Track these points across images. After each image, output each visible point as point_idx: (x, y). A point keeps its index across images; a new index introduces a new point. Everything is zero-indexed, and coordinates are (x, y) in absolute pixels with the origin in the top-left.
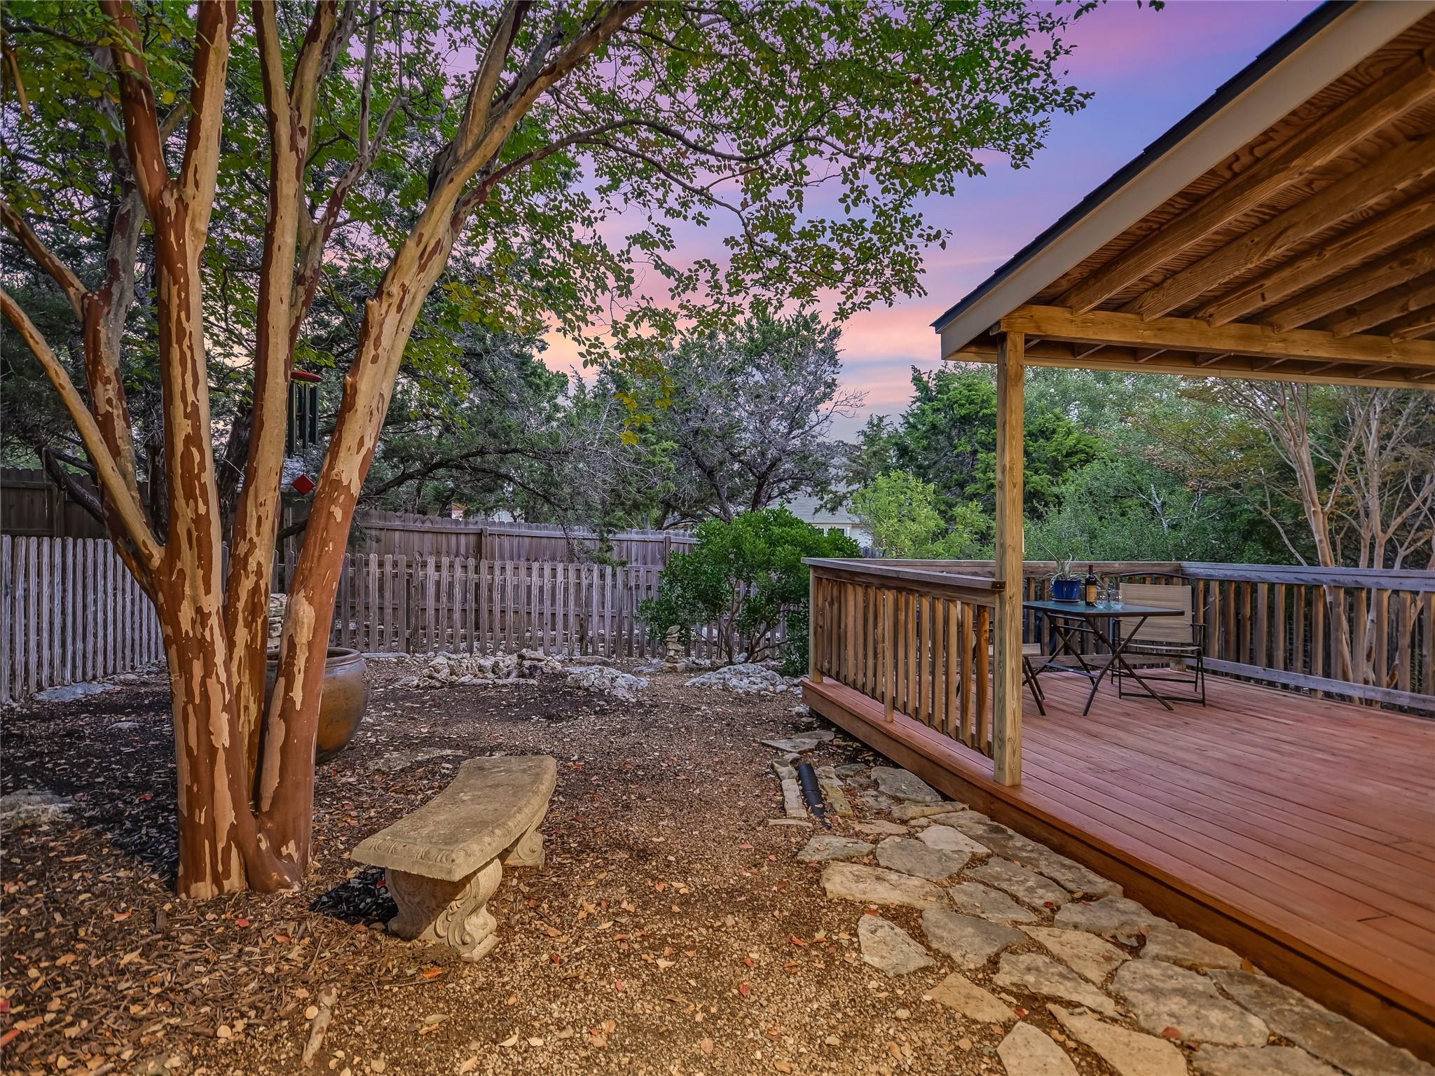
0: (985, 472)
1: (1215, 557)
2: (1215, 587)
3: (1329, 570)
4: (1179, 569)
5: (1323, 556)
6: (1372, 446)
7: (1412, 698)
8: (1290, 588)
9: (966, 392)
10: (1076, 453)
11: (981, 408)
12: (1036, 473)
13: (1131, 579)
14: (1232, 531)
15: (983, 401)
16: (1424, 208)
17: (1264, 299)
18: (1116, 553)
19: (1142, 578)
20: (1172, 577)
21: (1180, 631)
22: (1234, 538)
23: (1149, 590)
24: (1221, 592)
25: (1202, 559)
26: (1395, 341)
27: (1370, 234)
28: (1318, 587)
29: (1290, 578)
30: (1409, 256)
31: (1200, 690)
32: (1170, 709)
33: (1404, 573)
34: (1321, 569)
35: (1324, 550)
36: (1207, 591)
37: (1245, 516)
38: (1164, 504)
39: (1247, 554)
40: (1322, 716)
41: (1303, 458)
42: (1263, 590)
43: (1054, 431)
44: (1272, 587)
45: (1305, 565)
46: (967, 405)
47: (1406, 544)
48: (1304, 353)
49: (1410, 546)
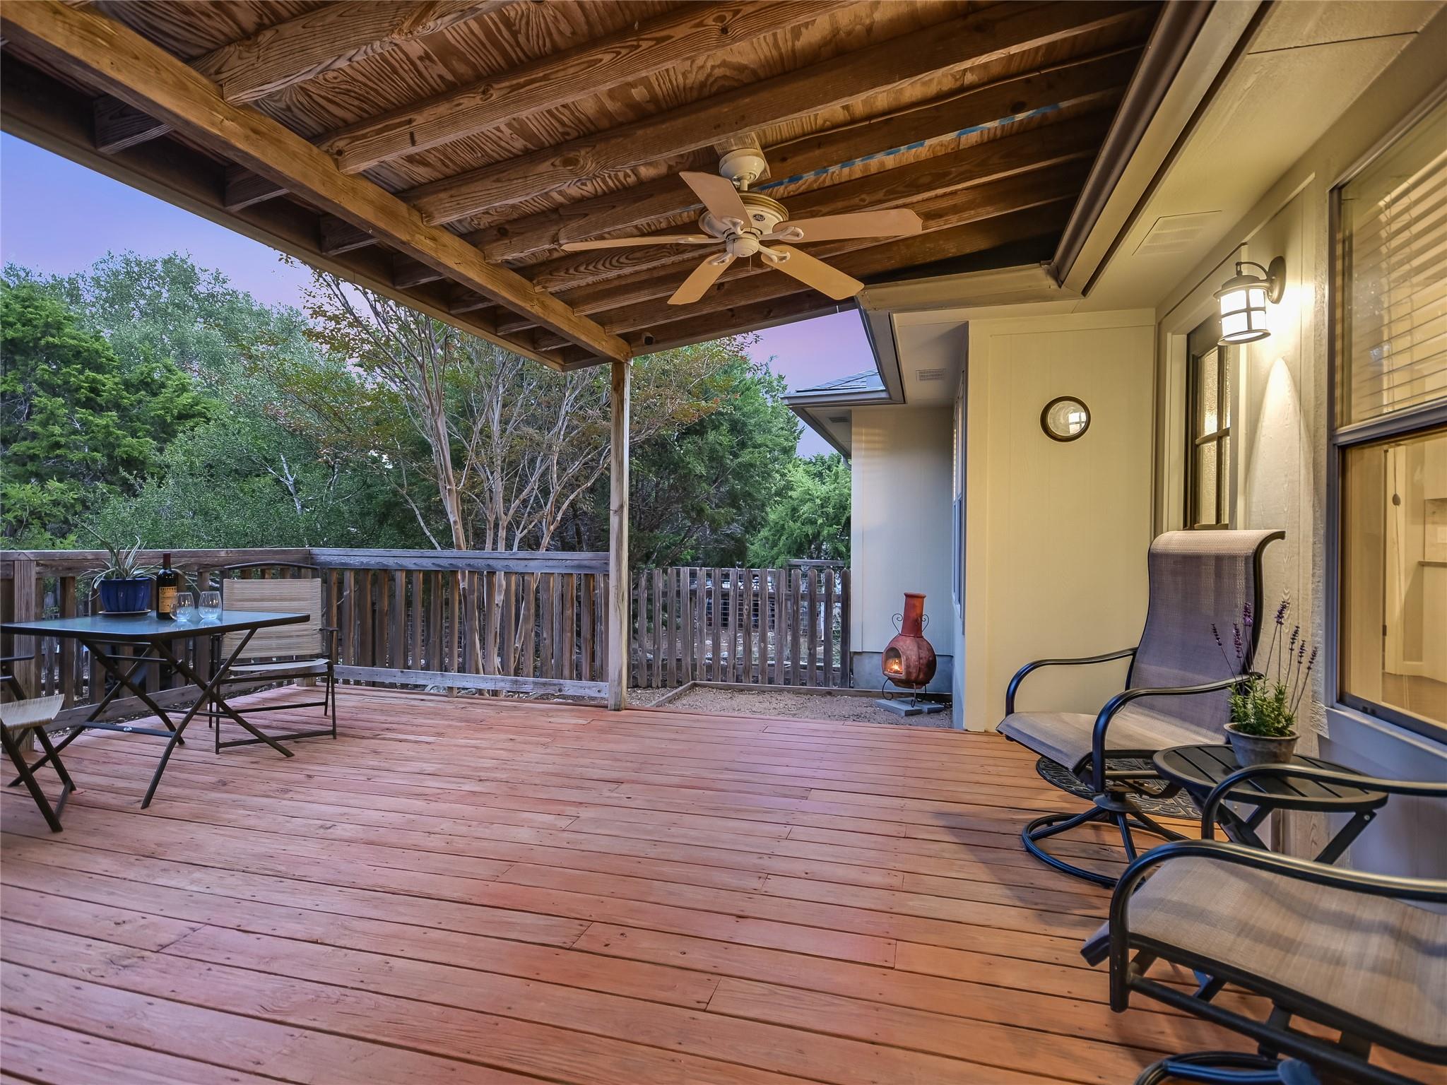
0: (44, 424)
1: (348, 541)
2: (350, 578)
3: (461, 554)
4: (309, 557)
5: (458, 538)
6: (496, 428)
7: (535, 683)
8: (427, 574)
9: (18, 307)
10: (193, 416)
11: (44, 334)
12: (134, 435)
13: (245, 573)
14: (369, 514)
15: (47, 325)
16: (607, 58)
17: (413, 143)
18: (233, 538)
19: (263, 571)
20: (300, 568)
21: (308, 639)
22: (370, 522)
23: (269, 586)
24: (356, 582)
25: (337, 546)
26: (538, 289)
27: (545, 78)
28: (454, 573)
29: (428, 564)
30: (572, 155)
31: (330, 713)
32: (289, 755)
33: (522, 554)
34: (454, 552)
35: (458, 532)
36: (341, 583)
37: (381, 497)
38: (296, 482)
39: (382, 539)
40: (461, 720)
41: (440, 432)
42: (401, 578)
43: (163, 386)
44: (409, 573)
45: (439, 549)
46: (19, 326)
47: (521, 527)
48: (455, 267)
49: (524, 528)
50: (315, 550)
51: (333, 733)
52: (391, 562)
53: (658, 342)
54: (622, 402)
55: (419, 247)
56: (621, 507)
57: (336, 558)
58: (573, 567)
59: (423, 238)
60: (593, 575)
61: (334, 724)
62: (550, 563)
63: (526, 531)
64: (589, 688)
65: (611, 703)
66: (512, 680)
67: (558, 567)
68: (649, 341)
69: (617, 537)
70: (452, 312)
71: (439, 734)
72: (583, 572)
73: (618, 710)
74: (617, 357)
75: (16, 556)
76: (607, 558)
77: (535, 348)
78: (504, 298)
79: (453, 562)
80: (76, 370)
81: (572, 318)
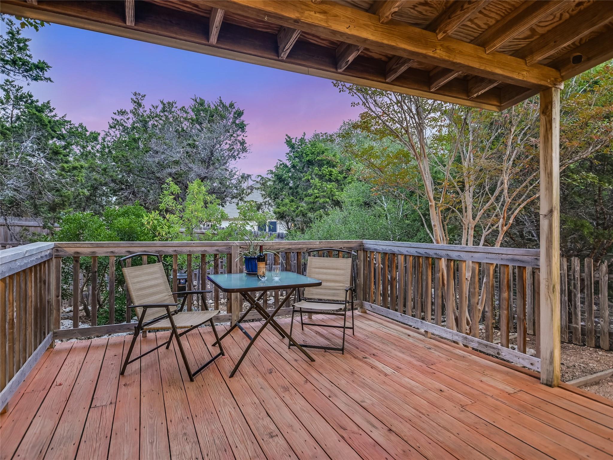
2: (378, 257)
4: (362, 245)
8: (414, 259)
11: (317, 156)
32: (312, 360)
42: (401, 259)
44: (406, 258)
46: (310, 155)
47: (487, 228)
48: (348, 31)
49: (490, 228)
50: (365, 241)
51: (342, 350)
52: (395, 250)
53: (589, 59)
54: (549, 122)
55: (309, 21)
56: (551, 211)
57: (372, 246)
58: (508, 260)
59: (312, 13)
60: (525, 268)
61: (343, 346)
62: (489, 256)
63: (490, 230)
64: (523, 359)
65: (544, 377)
66: (463, 337)
67: (496, 259)
68: (577, 60)
69: (547, 238)
70: (387, 80)
71: (398, 369)
72: (517, 264)
73: (550, 386)
74: (543, 83)
75: (232, 244)
76: (538, 255)
77: (468, 97)
78: (404, 50)
79: (427, 251)
80: (326, 168)
81: (484, 56)
